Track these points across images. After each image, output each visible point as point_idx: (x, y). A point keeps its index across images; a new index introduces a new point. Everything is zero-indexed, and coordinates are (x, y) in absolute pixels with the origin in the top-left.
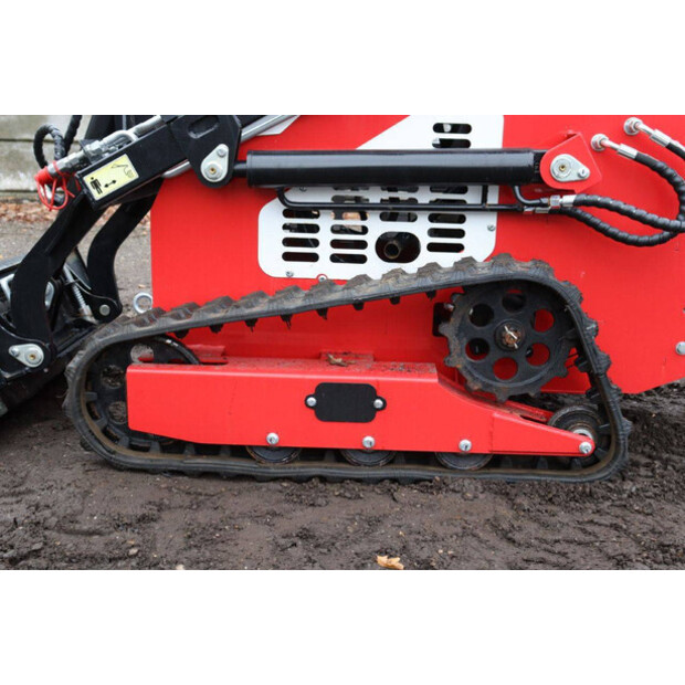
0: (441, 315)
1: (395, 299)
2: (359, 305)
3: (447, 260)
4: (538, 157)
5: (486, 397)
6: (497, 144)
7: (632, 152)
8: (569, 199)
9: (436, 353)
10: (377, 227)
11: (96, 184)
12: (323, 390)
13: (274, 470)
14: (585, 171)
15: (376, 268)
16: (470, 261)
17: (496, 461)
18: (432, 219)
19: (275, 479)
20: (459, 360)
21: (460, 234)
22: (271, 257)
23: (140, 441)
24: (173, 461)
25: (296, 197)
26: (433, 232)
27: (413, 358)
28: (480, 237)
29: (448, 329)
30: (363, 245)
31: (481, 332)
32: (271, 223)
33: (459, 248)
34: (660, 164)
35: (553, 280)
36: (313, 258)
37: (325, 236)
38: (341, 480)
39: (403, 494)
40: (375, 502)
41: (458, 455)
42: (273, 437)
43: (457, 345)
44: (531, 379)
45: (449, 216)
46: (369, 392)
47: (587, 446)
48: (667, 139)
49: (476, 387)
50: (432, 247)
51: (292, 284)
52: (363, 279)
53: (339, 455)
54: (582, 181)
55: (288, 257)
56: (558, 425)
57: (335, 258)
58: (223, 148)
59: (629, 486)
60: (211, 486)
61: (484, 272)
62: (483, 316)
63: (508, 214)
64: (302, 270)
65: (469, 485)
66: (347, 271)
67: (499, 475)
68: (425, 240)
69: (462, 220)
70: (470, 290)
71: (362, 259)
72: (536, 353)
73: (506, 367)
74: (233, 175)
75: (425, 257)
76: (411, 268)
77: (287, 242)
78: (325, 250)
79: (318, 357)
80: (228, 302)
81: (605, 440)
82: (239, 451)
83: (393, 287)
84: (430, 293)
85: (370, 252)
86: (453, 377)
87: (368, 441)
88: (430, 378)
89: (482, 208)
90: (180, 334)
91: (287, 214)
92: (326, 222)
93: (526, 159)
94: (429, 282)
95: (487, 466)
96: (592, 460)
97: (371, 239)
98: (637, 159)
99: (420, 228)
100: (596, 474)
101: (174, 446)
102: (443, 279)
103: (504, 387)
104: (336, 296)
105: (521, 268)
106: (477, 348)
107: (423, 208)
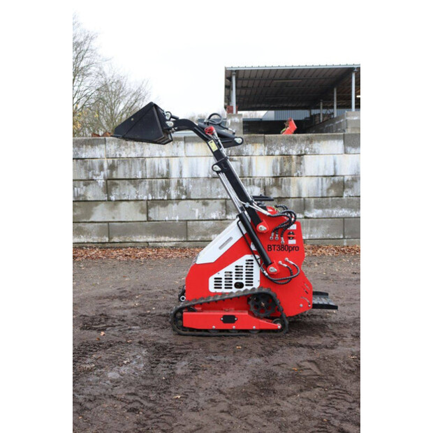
0: (249, 300)
1: (239, 297)
2: (231, 299)
3: (249, 288)
5: (259, 317)
7: (286, 265)
9: (248, 309)
10: (234, 281)
12: (225, 317)
13: (214, 334)
14: (276, 270)
15: (234, 290)
16: (254, 289)
17: (261, 331)
18: (246, 279)
20: (252, 309)
21: (252, 282)
22: (212, 289)
23: (184, 328)
24: (193, 333)
26: (246, 282)
27: (242, 309)
28: (256, 283)
29: (250, 303)
30: (231, 285)
31: (257, 303)
32: (212, 281)
33: (252, 285)
35: (271, 293)
36: (221, 288)
37: (223, 283)
38: (228, 336)
39: (241, 338)
40: (235, 339)
41: (253, 330)
42: (214, 327)
43: (252, 306)
44: (268, 314)
45: (249, 278)
46: (234, 317)
47: (279, 327)
48: (292, 263)
49: (256, 315)
50: (246, 285)
51: (216, 294)
52: (232, 293)
53: (228, 331)
54: (275, 272)
55: (215, 288)
56: (274, 323)
57: (226, 288)
59: (288, 335)
60: (201, 338)
61: (256, 291)
62: (257, 300)
64: (218, 291)
65: (255, 336)
66: (229, 291)
67: (262, 334)
68: (245, 284)
69: (253, 279)
70: (254, 295)
71: (231, 288)
72: (268, 308)
73: (262, 310)
75: (245, 287)
76: (242, 290)
77: (215, 285)
78: (223, 286)
79: (222, 310)
80: (204, 299)
81: (283, 325)
82: (206, 330)
83: (238, 295)
84: (246, 296)
85: (233, 286)
86: (251, 313)
87: (234, 327)
88: (246, 313)
90: (194, 306)
91: (215, 279)
92: (223, 280)
94: (245, 293)
95: (259, 333)
96: (281, 330)
97: (233, 283)
98: (287, 267)
99: (244, 281)
100: (282, 334)
101: (192, 330)
102: (248, 293)
103: (262, 315)
104: (226, 297)
105: (264, 290)
106: (256, 307)
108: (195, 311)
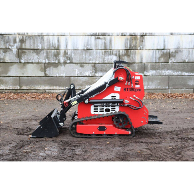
0: (113, 118)
1: (108, 117)
2: (103, 117)
3: (113, 112)
4: (123, 100)
5: (118, 128)
6: (119, 98)
8: (127, 105)
9: (112, 123)
10: (105, 108)
11: (72, 104)
12: (99, 127)
14: (128, 102)
15: (105, 113)
16: (116, 112)
17: (120, 135)
18: (112, 107)
19: (94, 138)
20: (115, 123)
21: (115, 109)
22: (92, 112)
23: (78, 134)
24: (82, 136)
25: (95, 105)
26: (112, 108)
27: (110, 124)
28: (117, 109)
29: (114, 120)
30: (103, 110)
31: (117, 120)
32: (92, 108)
33: (115, 110)
34: (137, 101)
35: (125, 114)
36: (97, 112)
37: (99, 109)
38: (102, 138)
39: (109, 139)
40: (105, 139)
41: (115, 135)
42: (94, 133)
44: (123, 126)
45: (113, 106)
46: (105, 127)
47: (130, 133)
48: (138, 98)
49: (117, 127)
50: (112, 110)
51: (95, 115)
52: (103, 114)
53: (101, 135)
54: (128, 103)
55: (94, 112)
56: (127, 131)
57: (100, 112)
58: (87, 100)
61: (117, 113)
62: (118, 118)
63: (120, 106)
64: (96, 113)
65: (116, 138)
68: (111, 109)
69: (115, 107)
71: (103, 112)
72: (124, 122)
73: (121, 124)
74: (89, 102)
75: (111, 111)
76: (109, 113)
77: (94, 110)
78: (99, 111)
79: (98, 124)
80: (88, 117)
81: (132, 132)
82: (89, 135)
83: (107, 115)
84: (112, 116)
85: (104, 111)
86: (114, 126)
87: (105, 133)
88: (112, 126)
89: (117, 106)
90: (82, 121)
91: (94, 106)
92: (99, 107)
93: (122, 100)
94: (111, 114)
95: (119, 136)
96: (131, 135)
97: (104, 109)
98: (135, 100)
99: (110, 108)
100: (131, 137)
101: (82, 134)
102: (113, 114)
103: (120, 127)
104: (101, 116)
105: (122, 113)
106: (117, 122)
107: (110, 106)
108: (83, 124)
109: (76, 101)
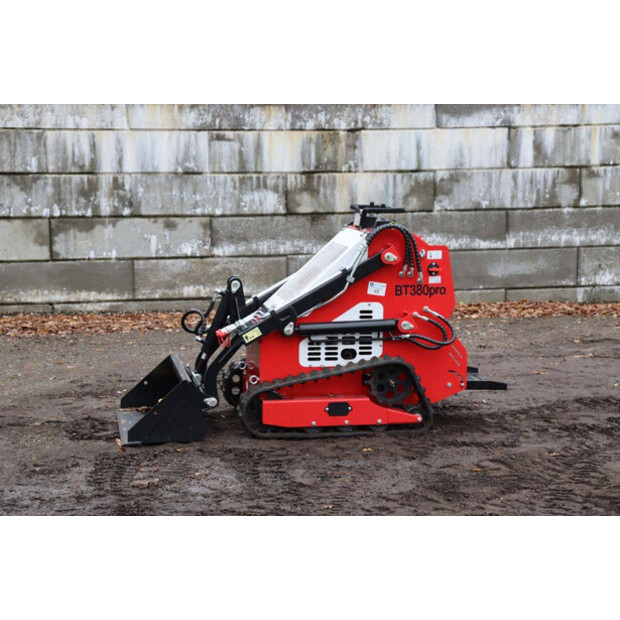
0: (366, 378)
3: (367, 358)
4: (397, 322)
5: (385, 405)
6: (381, 317)
7: (426, 318)
8: (408, 336)
9: (367, 392)
10: (341, 347)
11: (246, 338)
12: (331, 405)
13: (314, 435)
14: (412, 326)
15: (342, 362)
16: (374, 358)
17: (390, 427)
18: (360, 343)
20: (374, 392)
21: (370, 348)
22: (304, 360)
25: (313, 338)
26: (361, 348)
27: (358, 394)
28: (377, 349)
29: (370, 382)
30: (336, 354)
31: (381, 382)
32: (304, 348)
33: (370, 353)
34: (436, 322)
35: (405, 363)
36: (319, 359)
37: (323, 351)
41: (377, 426)
42: (314, 423)
43: (374, 388)
44: (399, 398)
45: (365, 341)
46: (346, 405)
47: (419, 419)
48: (436, 314)
49: (381, 401)
50: (361, 353)
51: (311, 370)
52: (339, 366)
53: (335, 429)
54: (411, 329)
55: (310, 359)
56: (410, 412)
57: (327, 359)
58: (292, 323)
62: (381, 376)
63: (386, 341)
64: (315, 364)
65: (382, 435)
66: (333, 363)
67: (393, 431)
68: (358, 351)
69: (370, 343)
71: (336, 359)
72: (400, 388)
73: (390, 394)
74: (295, 332)
75: (359, 357)
76: (354, 361)
77: (310, 354)
78: (323, 356)
80: (294, 378)
82: (300, 430)
83: (351, 368)
85: (339, 356)
86: (373, 399)
87: (347, 422)
88: (367, 399)
89: (378, 339)
90: (279, 389)
91: (309, 344)
92: (323, 346)
93: (393, 322)
94: (362, 366)
95: (387, 429)
96: (422, 424)
97: (339, 351)
99: (356, 347)
100: (423, 431)
102: (365, 366)
103: (390, 401)
104: (332, 373)
105: (394, 359)
106: (380, 388)
107: (357, 340)
108: (280, 398)
109: (257, 329)
